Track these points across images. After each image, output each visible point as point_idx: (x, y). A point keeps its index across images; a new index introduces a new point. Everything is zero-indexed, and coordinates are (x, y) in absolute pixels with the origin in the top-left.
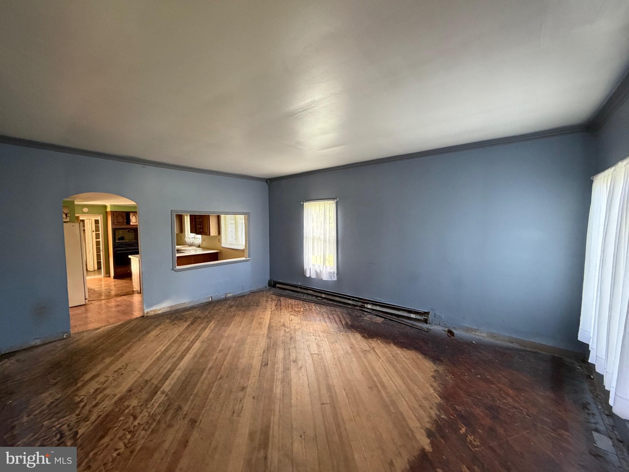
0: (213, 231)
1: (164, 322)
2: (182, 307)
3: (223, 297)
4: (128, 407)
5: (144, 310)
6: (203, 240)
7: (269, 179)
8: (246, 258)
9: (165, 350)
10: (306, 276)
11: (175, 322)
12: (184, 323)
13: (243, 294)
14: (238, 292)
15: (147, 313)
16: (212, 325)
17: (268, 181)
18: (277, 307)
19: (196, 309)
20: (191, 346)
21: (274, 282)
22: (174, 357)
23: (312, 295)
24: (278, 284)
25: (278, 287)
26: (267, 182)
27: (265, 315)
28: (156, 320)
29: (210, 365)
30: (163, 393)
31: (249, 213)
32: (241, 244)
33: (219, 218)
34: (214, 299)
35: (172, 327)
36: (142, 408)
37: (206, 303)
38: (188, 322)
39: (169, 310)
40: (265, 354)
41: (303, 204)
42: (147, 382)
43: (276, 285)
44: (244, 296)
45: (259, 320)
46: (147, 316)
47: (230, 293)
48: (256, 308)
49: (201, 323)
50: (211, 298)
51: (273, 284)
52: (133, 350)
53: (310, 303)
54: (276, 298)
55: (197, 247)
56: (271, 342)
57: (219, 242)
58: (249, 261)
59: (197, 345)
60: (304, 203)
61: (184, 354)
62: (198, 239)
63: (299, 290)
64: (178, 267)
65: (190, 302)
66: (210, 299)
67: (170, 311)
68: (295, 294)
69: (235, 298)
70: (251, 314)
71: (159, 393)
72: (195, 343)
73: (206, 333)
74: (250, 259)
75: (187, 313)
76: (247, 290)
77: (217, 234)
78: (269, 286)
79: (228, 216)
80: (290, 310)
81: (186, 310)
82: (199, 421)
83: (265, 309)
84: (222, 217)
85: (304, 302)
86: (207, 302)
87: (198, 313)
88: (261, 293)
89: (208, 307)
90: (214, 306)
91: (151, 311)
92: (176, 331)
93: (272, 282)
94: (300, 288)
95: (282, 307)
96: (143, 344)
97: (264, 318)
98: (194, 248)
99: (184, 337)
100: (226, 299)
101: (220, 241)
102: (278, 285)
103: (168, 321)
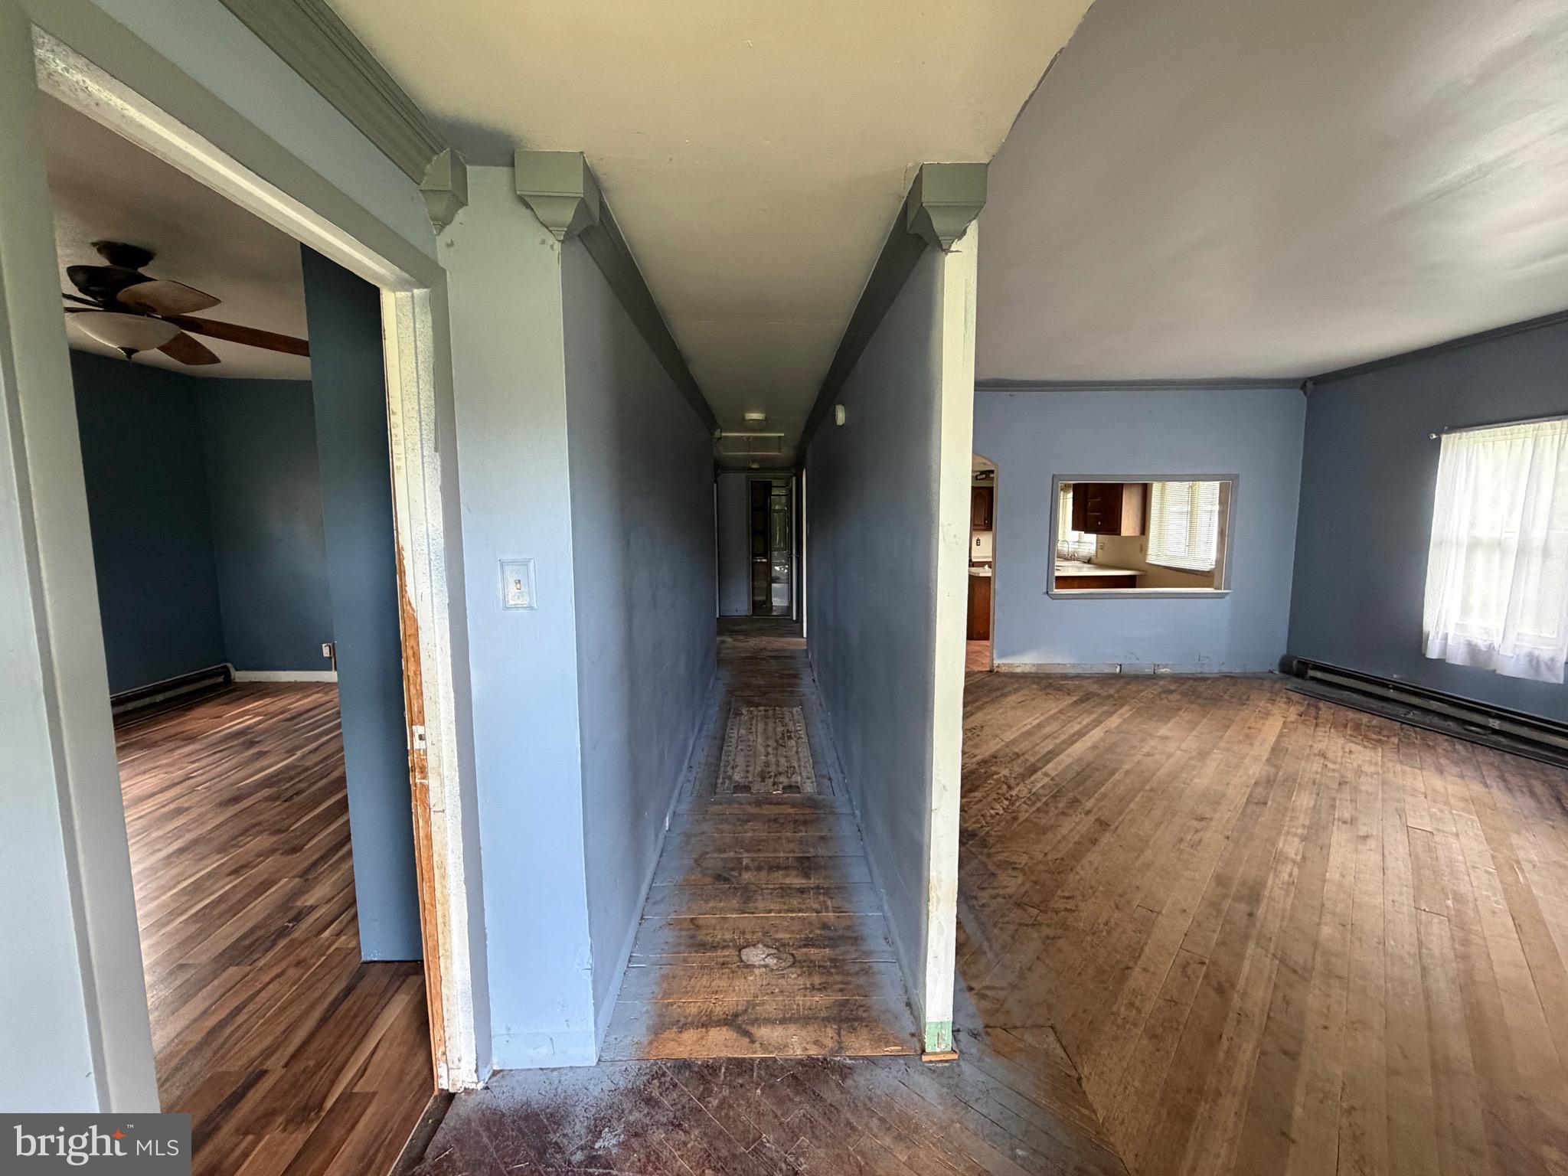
0: (1129, 525)
1: (1027, 687)
2: (1058, 670)
3: (1149, 671)
4: (997, 773)
5: (993, 660)
6: (1100, 546)
7: (1312, 379)
8: (1216, 589)
9: (1038, 724)
10: (1424, 655)
11: (1048, 691)
12: (1067, 697)
13: (1200, 676)
14: (1188, 668)
15: (998, 667)
16: (1125, 711)
17: (1310, 385)
18: (1303, 718)
19: (1088, 681)
20: (1084, 731)
21: (1299, 662)
22: (1056, 738)
23: (1446, 717)
24: (1312, 669)
25: (1313, 679)
26: (1303, 387)
27: (1263, 724)
28: (1013, 680)
29: (1127, 767)
30: (1046, 775)
31: (1238, 476)
32: (1204, 556)
33: (1145, 490)
34: (1126, 670)
35: (1045, 697)
36: (1018, 781)
37: (1107, 674)
38: (1074, 696)
39: (1033, 670)
40: (1260, 789)
41: (1439, 440)
42: (1018, 755)
43: (1307, 672)
44: (1204, 679)
45: (1248, 731)
46: (997, 672)
47: (1166, 666)
48: (1239, 707)
49: (1101, 704)
50: (1119, 667)
51: (1295, 668)
52: (985, 711)
53: (1428, 732)
54: (1305, 700)
55: (1084, 563)
56: (1277, 773)
57: (1141, 550)
58: (1227, 598)
59: (1096, 734)
60: (1444, 437)
61: (1074, 738)
62: (1089, 543)
63: (1391, 693)
64: (1056, 591)
65: (1074, 665)
66: (1118, 670)
67: (1037, 673)
68: (1376, 704)
69: (1179, 679)
70: (1223, 715)
71: (1039, 773)
72: (1093, 729)
73: (1114, 721)
74: (1228, 593)
75: (1070, 682)
76: (1213, 668)
77: (1137, 533)
78: (1282, 671)
79: (1172, 486)
80: (1349, 733)
81: (1066, 677)
82: (1113, 827)
83: (1267, 714)
84: (1156, 488)
85: (1404, 726)
86: (1111, 674)
87: (1094, 688)
88: (1256, 683)
89: (1113, 681)
90: (1127, 684)
91: (1005, 665)
92: (1053, 706)
93: (1295, 663)
94: (1395, 688)
95: (1320, 721)
96: (1001, 708)
97: (1260, 730)
98: (1077, 563)
99: (1070, 717)
100: (1154, 677)
101: (1143, 550)
102: (1312, 673)
103: (1035, 686)
